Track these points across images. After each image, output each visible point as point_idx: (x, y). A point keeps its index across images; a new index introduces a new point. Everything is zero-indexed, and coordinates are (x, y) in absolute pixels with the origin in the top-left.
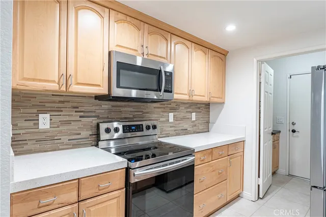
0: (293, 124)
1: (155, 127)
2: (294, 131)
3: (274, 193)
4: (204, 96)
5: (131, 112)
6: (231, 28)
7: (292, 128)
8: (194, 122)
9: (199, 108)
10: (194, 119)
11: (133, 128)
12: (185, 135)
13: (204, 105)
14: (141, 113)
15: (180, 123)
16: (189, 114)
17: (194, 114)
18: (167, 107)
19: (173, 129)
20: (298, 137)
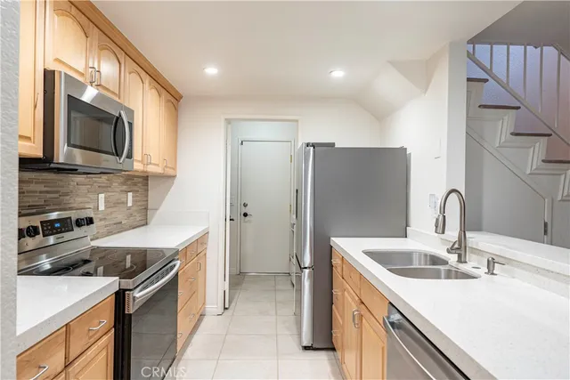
0: (245, 205)
1: (90, 221)
2: (245, 215)
3: (236, 296)
4: (158, 165)
5: (41, 192)
6: (211, 71)
7: (244, 210)
8: (129, 208)
9: (135, 184)
10: (130, 204)
11: (57, 225)
12: (119, 232)
13: (140, 180)
14: (56, 195)
15: (111, 213)
16: (124, 195)
17: (130, 194)
18: (96, 182)
19: (103, 222)
20: (250, 221)
